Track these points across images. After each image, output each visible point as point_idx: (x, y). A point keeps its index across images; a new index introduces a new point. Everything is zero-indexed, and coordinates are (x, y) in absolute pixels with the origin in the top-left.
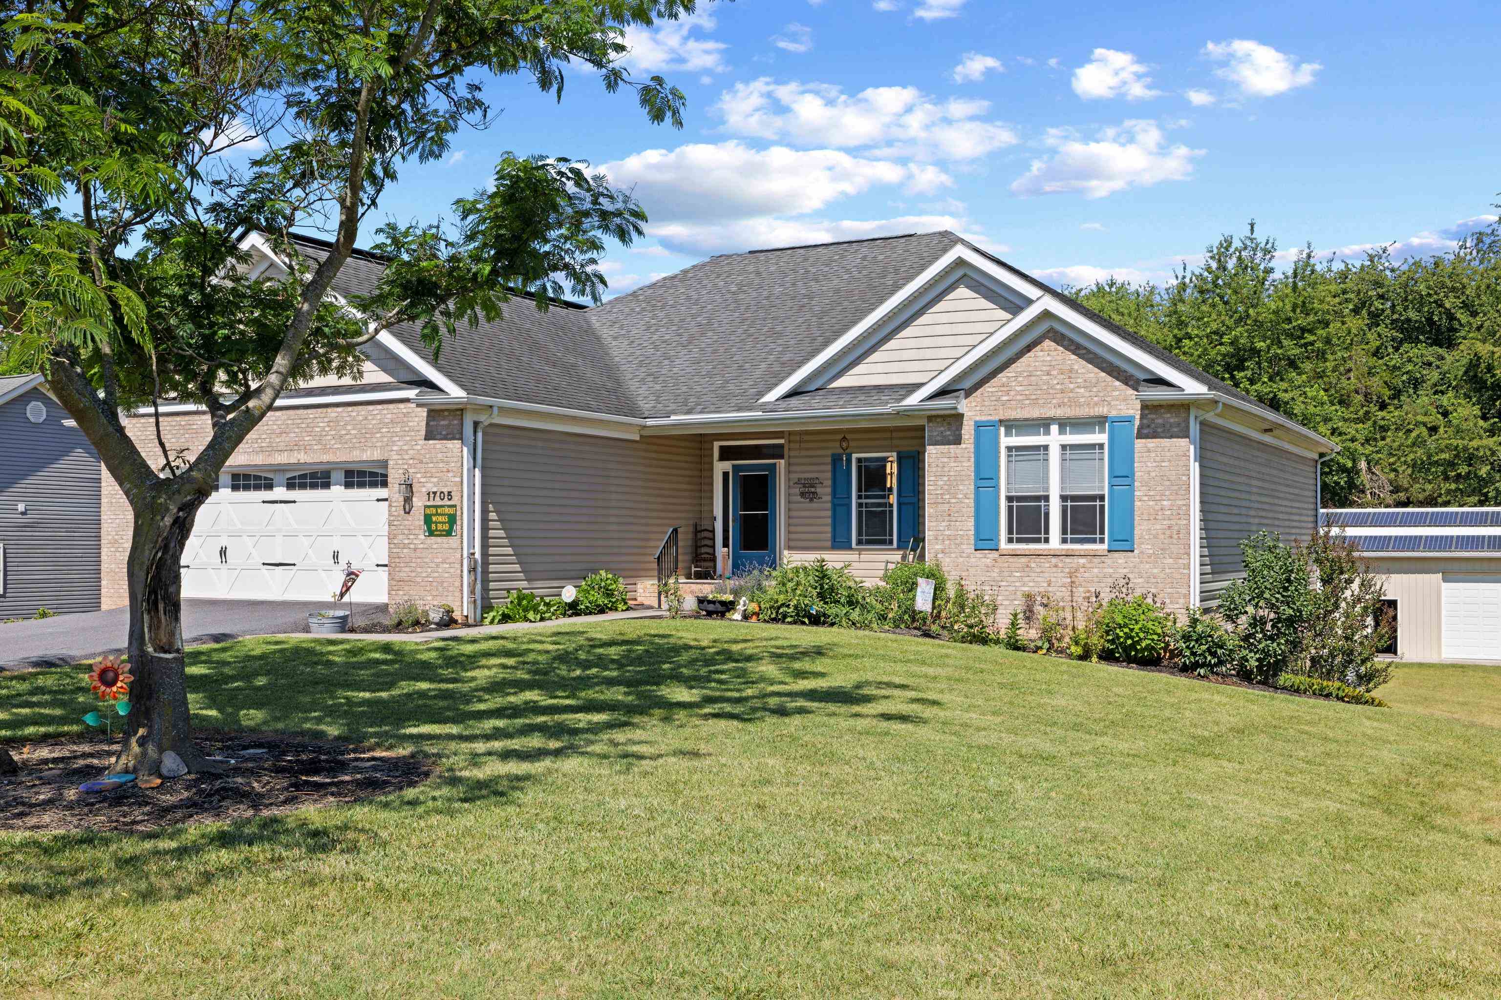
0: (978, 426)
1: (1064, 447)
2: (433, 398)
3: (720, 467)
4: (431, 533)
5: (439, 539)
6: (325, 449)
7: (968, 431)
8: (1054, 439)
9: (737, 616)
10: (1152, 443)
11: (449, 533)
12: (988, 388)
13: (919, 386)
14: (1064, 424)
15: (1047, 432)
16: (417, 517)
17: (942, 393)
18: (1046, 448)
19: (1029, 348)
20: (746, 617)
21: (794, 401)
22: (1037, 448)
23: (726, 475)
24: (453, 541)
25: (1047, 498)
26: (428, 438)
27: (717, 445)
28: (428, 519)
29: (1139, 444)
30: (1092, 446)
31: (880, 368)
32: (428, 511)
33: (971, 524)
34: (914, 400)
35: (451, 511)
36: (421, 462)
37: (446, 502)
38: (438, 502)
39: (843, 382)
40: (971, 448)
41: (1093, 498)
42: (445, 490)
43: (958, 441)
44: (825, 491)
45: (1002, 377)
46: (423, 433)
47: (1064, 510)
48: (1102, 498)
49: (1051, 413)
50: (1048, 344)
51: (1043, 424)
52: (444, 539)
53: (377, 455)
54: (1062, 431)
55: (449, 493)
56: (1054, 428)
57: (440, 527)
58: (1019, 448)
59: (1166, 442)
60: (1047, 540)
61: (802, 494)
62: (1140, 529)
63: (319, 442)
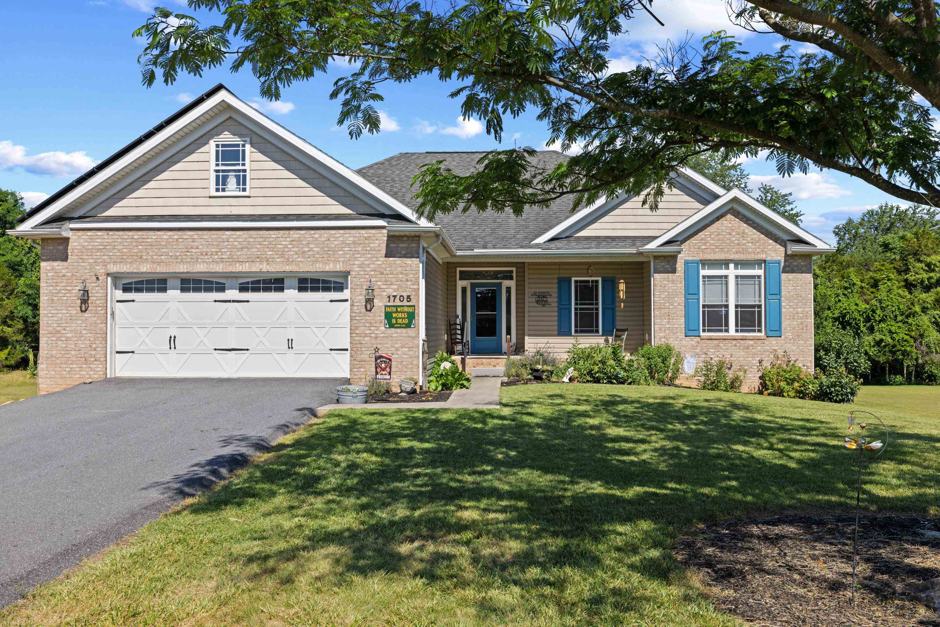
0: (686, 263)
1: (737, 277)
2: (399, 227)
3: (461, 284)
4: (391, 326)
5: (399, 330)
6: (288, 261)
7: (680, 266)
8: (732, 272)
9: (566, 379)
10: (791, 276)
11: (408, 326)
12: (693, 241)
13: (655, 238)
14: (739, 264)
15: (728, 268)
16: (379, 313)
17: (668, 243)
18: (726, 277)
19: (718, 219)
20: (571, 380)
21: (557, 243)
22: (721, 277)
23: (464, 290)
24: (411, 332)
25: (727, 306)
26: (387, 256)
27: (458, 269)
28: (388, 316)
29: (784, 276)
30: (753, 277)
31: (609, 226)
32: (388, 310)
33: (683, 320)
34: (653, 246)
35: (410, 310)
36: (382, 273)
37: (405, 303)
38: (398, 303)
39: (584, 233)
40: (683, 275)
41: (753, 306)
42: (405, 294)
43: (674, 271)
44: (553, 300)
45: (701, 235)
46: (384, 252)
47: (736, 312)
48: (760, 306)
49: (732, 257)
50: (729, 216)
51: (725, 264)
52: (404, 330)
53: (339, 267)
54: (736, 268)
55: (408, 297)
56: (732, 266)
57: (400, 321)
58: (709, 277)
59: (799, 276)
60: (727, 331)
61: (537, 302)
62: (785, 324)
63: (282, 256)
